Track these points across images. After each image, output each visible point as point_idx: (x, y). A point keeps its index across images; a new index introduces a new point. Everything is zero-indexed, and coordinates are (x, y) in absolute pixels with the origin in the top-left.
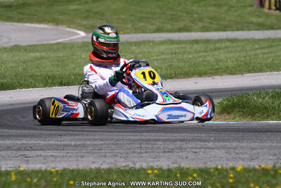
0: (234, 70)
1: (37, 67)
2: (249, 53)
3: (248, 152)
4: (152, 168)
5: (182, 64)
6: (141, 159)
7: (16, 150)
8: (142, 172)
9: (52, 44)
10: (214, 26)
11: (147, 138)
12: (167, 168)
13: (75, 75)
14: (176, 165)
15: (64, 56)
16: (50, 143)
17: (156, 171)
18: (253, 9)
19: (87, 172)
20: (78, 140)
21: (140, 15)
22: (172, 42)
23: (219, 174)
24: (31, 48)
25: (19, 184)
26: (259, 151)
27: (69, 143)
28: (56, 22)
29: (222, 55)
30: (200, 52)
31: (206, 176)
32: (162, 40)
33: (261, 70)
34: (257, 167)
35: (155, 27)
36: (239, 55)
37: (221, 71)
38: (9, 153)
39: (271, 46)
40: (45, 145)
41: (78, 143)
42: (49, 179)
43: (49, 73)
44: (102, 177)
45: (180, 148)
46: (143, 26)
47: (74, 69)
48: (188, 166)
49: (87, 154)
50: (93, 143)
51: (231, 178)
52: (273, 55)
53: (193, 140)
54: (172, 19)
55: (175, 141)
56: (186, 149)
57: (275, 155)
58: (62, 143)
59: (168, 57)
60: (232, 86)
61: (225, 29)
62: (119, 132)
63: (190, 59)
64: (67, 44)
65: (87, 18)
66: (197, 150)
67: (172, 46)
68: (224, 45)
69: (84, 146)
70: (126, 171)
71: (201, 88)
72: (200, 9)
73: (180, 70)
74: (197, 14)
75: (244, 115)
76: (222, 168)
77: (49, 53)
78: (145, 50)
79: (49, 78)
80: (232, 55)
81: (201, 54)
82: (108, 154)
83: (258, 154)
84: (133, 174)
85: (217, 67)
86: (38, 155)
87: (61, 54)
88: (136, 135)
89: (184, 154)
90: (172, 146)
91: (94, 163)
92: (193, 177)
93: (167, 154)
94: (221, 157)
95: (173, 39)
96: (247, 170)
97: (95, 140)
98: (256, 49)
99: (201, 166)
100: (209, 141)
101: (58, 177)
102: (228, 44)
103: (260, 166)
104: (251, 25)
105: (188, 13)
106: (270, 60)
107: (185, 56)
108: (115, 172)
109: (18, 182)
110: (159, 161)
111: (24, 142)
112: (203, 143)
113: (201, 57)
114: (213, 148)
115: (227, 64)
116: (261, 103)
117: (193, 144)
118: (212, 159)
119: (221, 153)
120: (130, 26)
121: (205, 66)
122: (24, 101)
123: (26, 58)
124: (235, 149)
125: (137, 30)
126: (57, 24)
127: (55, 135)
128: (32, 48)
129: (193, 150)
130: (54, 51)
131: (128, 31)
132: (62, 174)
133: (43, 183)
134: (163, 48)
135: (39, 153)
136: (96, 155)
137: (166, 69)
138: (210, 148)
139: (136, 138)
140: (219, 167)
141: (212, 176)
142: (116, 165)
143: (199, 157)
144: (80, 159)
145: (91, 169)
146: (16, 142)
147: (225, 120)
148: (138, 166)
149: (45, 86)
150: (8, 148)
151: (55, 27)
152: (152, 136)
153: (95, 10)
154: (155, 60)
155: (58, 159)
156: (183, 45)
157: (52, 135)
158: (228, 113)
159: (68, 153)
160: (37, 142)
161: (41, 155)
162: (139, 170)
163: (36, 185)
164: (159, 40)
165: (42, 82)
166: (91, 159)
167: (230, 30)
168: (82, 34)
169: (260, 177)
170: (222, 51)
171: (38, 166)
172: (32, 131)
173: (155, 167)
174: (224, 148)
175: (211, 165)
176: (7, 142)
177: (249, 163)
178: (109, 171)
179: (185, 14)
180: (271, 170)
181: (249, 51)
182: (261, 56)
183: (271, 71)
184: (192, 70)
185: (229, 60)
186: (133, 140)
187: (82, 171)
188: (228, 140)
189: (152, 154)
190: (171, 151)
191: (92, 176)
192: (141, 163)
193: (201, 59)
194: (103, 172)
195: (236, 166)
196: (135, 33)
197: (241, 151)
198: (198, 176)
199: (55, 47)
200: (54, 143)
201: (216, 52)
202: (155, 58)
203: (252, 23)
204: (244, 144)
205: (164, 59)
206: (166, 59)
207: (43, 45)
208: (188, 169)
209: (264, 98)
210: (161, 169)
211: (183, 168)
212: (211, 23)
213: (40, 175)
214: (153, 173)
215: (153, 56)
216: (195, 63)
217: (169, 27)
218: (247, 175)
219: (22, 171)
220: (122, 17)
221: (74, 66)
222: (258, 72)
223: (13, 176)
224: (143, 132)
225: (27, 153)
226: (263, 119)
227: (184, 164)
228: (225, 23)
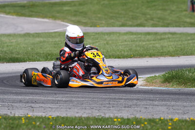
0: (173, 53)
1: (41, 48)
2: (183, 42)
3: (182, 109)
4: (117, 118)
5: (138, 49)
6: (110, 111)
7: (25, 103)
8: (110, 120)
9: (52, 33)
10: (161, 24)
11: (114, 97)
12: (127, 118)
14: (133, 116)
15: (59, 41)
16: (48, 98)
17: (119, 120)
18: (187, 13)
19: (72, 119)
20: (67, 97)
21: (111, 15)
22: (132, 33)
23: (162, 123)
25: (27, 125)
26: (189, 108)
27: (62, 99)
28: (54, 18)
29: (165, 43)
30: (150, 41)
31: (152, 124)
32: (125, 31)
33: (191, 54)
34: (188, 119)
35: (121, 23)
36: (177, 44)
37: (164, 54)
38: (20, 104)
40: (45, 100)
41: (67, 99)
42: (47, 122)
43: (48, 52)
44: (83, 123)
45: (136, 105)
46: (113, 22)
48: (141, 117)
49: (73, 107)
50: (77, 99)
51: (170, 126)
53: (145, 99)
54: (132, 18)
55: (133, 99)
56: (140, 105)
58: (57, 99)
59: (129, 43)
60: (172, 64)
61: (167, 25)
62: (95, 93)
63: (144, 45)
64: (61, 32)
65: (75, 15)
66: (147, 107)
67: (132, 36)
68: (167, 36)
69: (71, 101)
70: (99, 119)
71: (151, 65)
72: (151, 12)
73: (137, 52)
74: (150, 15)
75: (179, 84)
76: (164, 119)
77: (49, 39)
78: (114, 38)
79: (49, 55)
80: (172, 43)
81: (151, 42)
82: (87, 107)
83: (189, 110)
84: (104, 121)
85: (162, 51)
86: (40, 107)
87: (57, 40)
88: (106, 95)
89: (139, 109)
90: (130, 103)
91: (77, 113)
92: (145, 125)
93: (127, 109)
94: (164, 112)
95: (133, 31)
96: (180, 121)
97: (79, 97)
98: (189, 40)
99: (150, 117)
100: (155, 100)
101: (53, 122)
102: (170, 36)
103: (189, 118)
104: (185, 24)
105: (144, 14)
107: (140, 43)
108: (92, 120)
109: (26, 124)
110: (121, 113)
111: (31, 98)
112: (151, 102)
113: (151, 44)
114: (158, 105)
115: (169, 49)
116: (191, 76)
117: (144, 102)
118: (157, 113)
119: (164, 109)
120: (104, 22)
121: (154, 50)
123: (33, 41)
124: (173, 106)
125: (108, 25)
126: (55, 19)
127: (52, 93)
128: (38, 35)
129: (145, 106)
130: (53, 37)
131: (103, 25)
132: (56, 120)
133: (43, 126)
134: (126, 37)
135: (41, 105)
136: (79, 108)
137: (127, 51)
138: (156, 105)
139: (106, 97)
140: (162, 118)
141: (157, 124)
142: (92, 115)
143: (149, 111)
144: (68, 110)
145: (76, 117)
146: (26, 98)
147: (166, 87)
148: (107, 116)
149: (46, 61)
150: (20, 101)
151: (54, 21)
152: (117, 96)
153: (81, 11)
154: (120, 45)
155: (54, 110)
156: (140, 36)
157: (50, 93)
158: (169, 82)
159: (60, 106)
160: (40, 98)
161: (42, 107)
162: (108, 119)
163: (38, 127)
164: (123, 32)
165: (44, 57)
166: (76, 110)
167: (171, 27)
169: (190, 126)
170: (165, 40)
171: (40, 114)
173: (119, 117)
174: (165, 106)
175: (157, 117)
176: (20, 97)
177: (183, 116)
178: (88, 119)
179: (141, 15)
182: (191, 45)
184: (145, 53)
185: (170, 47)
186: (104, 98)
187: (70, 118)
188: (168, 100)
189: (117, 108)
190: (130, 107)
191: (76, 122)
192: (110, 114)
193: (151, 46)
194: (83, 119)
195: (173, 118)
196: (107, 27)
197: (177, 108)
198: (148, 124)
199: (53, 35)
200: (51, 98)
201: (162, 41)
202: (120, 44)
203: (186, 22)
204: (179, 103)
205: (126, 45)
206: (128, 44)
207: (45, 33)
208: (141, 119)
209: (193, 73)
210: (122, 118)
211: (138, 118)
212: (159, 22)
213: (41, 120)
214: (118, 121)
215: (118, 43)
216: (147, 48)
217: (130, 23)
218: (181, 124)
219: (30, 117)
220: (99, 15)
222: (189, 55)
223: (23, 120)
225: (33, 105)
226: (192, 87)
227: (138, 116)
228: (169, 22)
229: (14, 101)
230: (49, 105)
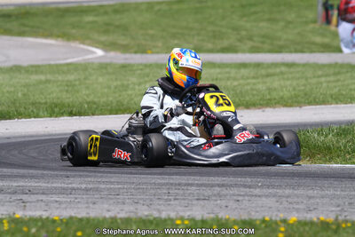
0: (289, 101)
1: (42, 94)
2: (310, 81)
3: (305, 202)
4: (182, 219)
6: (169, 208)
7: (9, 193)
8: (169, 222)
9: (61, 65)
10: (266, 46)
11: (177, 182)
12: (200, 219)
13: (88, 103)
14: (212, 216)
15: (75, 80)
16: (54, 185)
17: (186, 222)
18: (317, 26)
19: (98, 220)
20: (89, 182)
21: (174, 30)
22: (213, 65)
23: (266, 227)
24: (34, 69)
25: (13, 234)
26: (318, 200)
27: (79, 186)
28: (67, 36)
29: (276, 83)
30: (248, 78)
33: (324, 102)
34: (315, 219)
36: (297, 84)
37: (273, 102)
39: (339, 73)
40: (48, 189)
41: (89, 186)
42: (51, 228)
43: (55, 101)
45: (219, 196)
47: (88, 96)
48: (227, 217)
49: (101, 200)
50: (108, 186)
51: (282, 232)
52: (340, 83)
53: (236, 185)
54: (214, 36)
55: (213, 186)
56: (225, 196)
57: (338, 206)
58: (70, 186)
60: (287, 121)
61: (279, 50)
63: (235, 86)
64: (80, 64)
65: (106, 32)
66: (240, 198)
67: (212, 71)
68: (278, 70)
69: (97, 190)
70: (149, 221)
72: (248, 25)
74: (246, 30)
76: (271, 220)
77: (57, 75)
79: (56, 107)
80: (288, 83)
81: (249, 81)
82: (127, 201)
83: (318, 204)
84: (157, 225)
85: (268, 97)
86: (38, 201)
87: (72, 77)
88: (164, 179)
89: (223, 203)
90: (208, 192)
91: (109, 211)
93: (201, 202)
94: (270, 207)
95: (214, 61)
96: (302, 223)
97: (112, 183)
98: (319, 77)
99: (245, 217)
100: (256, 187)
101: (63, 227)
102: (284, 69)
103: (318, 219)
104: (313, 46)
105: (236, 29)
106: (336, 90)
107: (229, 83)
108: (135, 222)
109: (11, 232)
110: (191, 210)
111: (21, 184)
112: (248, 190)
113: (248, 84)
114: (259, 196)
115: (281, 94)
116: (323, 142)
117: (235, 191)
118: (258, 209)
119: (271, 202)
120: (160, 44)
121: (253, 95)
122: (23, 134)
123: (27, 81)
124: (288, 197)
126: (68, 39)
127: (61, 176)
128: (36, 69)
129: (235, 198)
130: (64, 72)
131: (158, 50)
132: (67, 223)
133: (43, 234)
135: (40, 197)
136: (111, 201)
138: (256, 196)
140: (267, 219)
141: (257, 229)
142: (136, 214)
143: (243, 206)
144: (91, 205)
145: (105, 218)
146: (11, 184)
148: (164, 215)
149: (51, 116)
150: (1, 191)
151: (66, 43)
152: (184, 179)
153: (117, 23)
155: (64, 206)
156: (227, 70)
159: (76, 198)
160: (37, 184)
161: (42, 200)
162: (165, 220)
165: (47, 110)
166: (106, 206)
167: (287, 52)
168: (100, 52)
169: (318, 232)
170: (276, 78)
171: (37, 214)
172: (31, 171)
173: (186, 217)
174: (274, 196)
175: (256, 216)
176: (1, 184)
177: (305, 215)
178: (127, 221)
179: (230, 31)
180: (332, 224)
181: (311, 78)
182: (325, 85)
183: (337, 103)
184: (237, 100)
185: (284, 89)
186: (159, 184)
187: (94, 220)
188: (280, 187)
189: (183, 201)
190: (207, 198)
192: (169, 213)
193: (249, 87)
194: (119, 221)
195: (288, 218)
196: (166, 53)
197: (296, 200)
199: (65, 68)
200: (59, 185)
201: (268, 80)
203: (314, 43)
204: (300, 192)
207: (50, 65)
208: (227, 220)
209: (326, 136)
210: (192, 220)
211: (221, 219)
212: (263, 42)
213: (40, 224)
216: (241, 92)
217: (210, 46)
218: (301, 229)
219: (18, 219)
220: (151, 32)
221: (87, 92)
222: (320, 104)
223: (6, 225)
224: (173, 174)
225: (25, 197)
226: (325, 162)
227: (223, 215)
228: (281, 43)
230: (55, 198)
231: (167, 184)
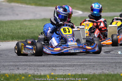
8: (118, 75)
11: (119, 61)
16: (66, 64)
27: (77, 64)
38: (44, 68)
41: (81, 64)
49: (87, 69)
50: (89, 64)
58: (73, 64)
69: (85, 65)
82: (98, 69)
86: (60, 69)
97: (91, 62)
111: (52, 63)
135: (61, 68)
136: (92, 69)
139: (113, 61)
144: (83, 71)
146: (47, 63)
148: (116, 73)
150: (44, 66)
155: (71, 71)
159: (76, 68)
160: (59, 63)
161: (61, 69)
166: (89, 71)
171: (60, 74)
176: (43, 63)
178: (100, 75)
186: (111, 62)
187: (85, 75)
194: (96, 75)
200: (69, 64)
225: (54, 68)
229: (39, 66)
230: (67, 68)
231: (115, 62)
